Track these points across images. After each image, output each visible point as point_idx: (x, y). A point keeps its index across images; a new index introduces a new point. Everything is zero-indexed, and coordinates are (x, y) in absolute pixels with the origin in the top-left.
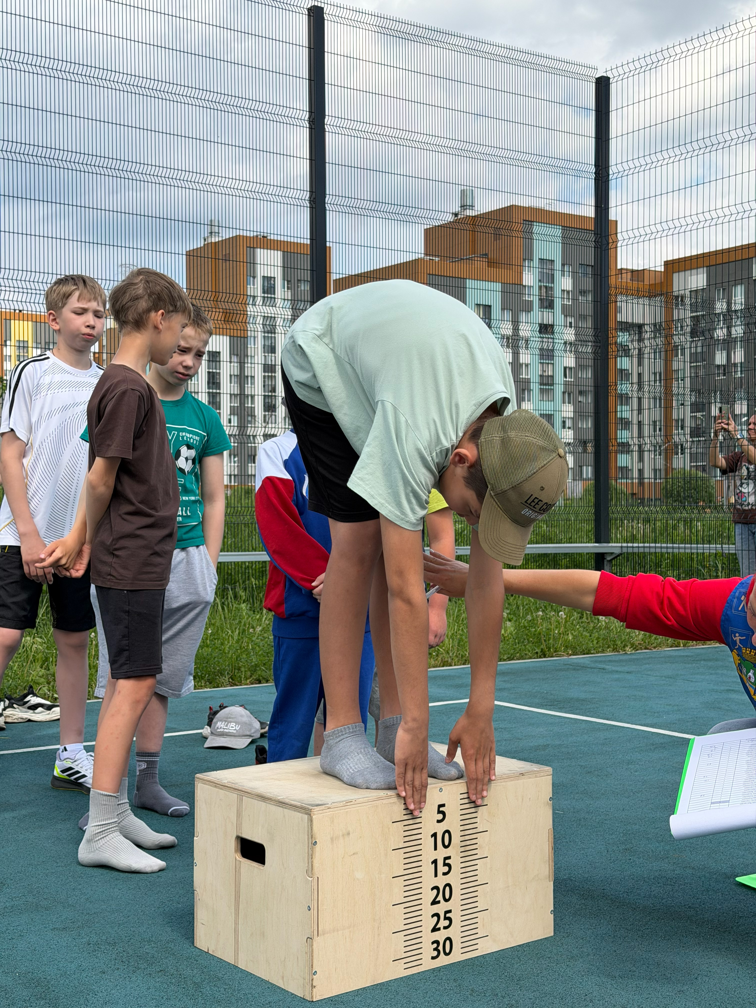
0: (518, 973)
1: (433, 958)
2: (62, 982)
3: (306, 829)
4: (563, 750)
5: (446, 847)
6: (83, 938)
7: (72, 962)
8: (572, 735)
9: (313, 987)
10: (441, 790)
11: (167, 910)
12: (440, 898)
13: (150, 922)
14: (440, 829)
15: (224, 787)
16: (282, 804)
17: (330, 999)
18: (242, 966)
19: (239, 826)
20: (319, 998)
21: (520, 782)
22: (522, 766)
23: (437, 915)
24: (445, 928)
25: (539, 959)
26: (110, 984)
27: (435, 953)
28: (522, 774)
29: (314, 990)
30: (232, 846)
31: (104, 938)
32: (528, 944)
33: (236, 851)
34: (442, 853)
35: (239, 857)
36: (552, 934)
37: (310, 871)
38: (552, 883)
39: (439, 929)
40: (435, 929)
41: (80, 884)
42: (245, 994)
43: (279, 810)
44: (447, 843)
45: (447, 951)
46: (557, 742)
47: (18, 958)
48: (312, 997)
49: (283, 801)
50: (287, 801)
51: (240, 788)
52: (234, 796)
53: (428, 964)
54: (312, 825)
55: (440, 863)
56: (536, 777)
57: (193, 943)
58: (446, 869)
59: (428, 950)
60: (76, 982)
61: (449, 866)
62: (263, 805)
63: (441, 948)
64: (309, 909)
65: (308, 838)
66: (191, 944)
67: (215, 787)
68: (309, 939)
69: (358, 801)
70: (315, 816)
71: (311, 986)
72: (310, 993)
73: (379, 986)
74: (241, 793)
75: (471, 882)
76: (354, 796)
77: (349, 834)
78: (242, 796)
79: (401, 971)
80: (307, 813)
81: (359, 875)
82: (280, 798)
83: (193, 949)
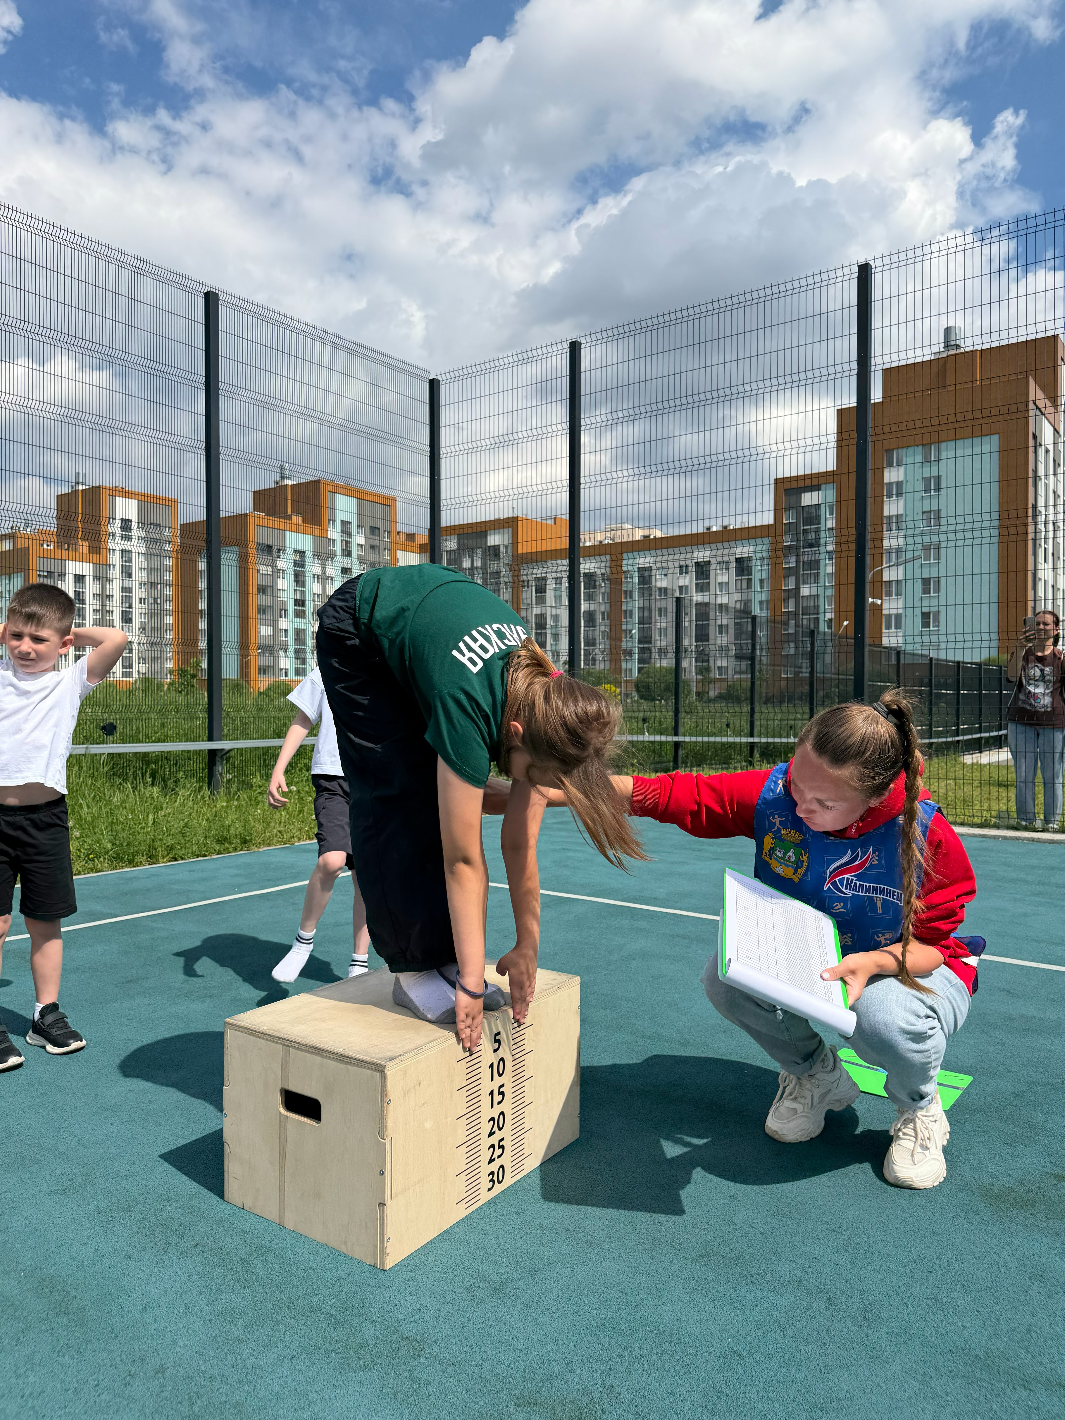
1: (490, 1190)
2: (81, 1280)
3: (378, 1089)
5: (500, 1075)
6: (89, 1203)
9: (386, 1255)
10: (497, 1018)
12: (496, 1128)
14: (496, 1058)
15: (263, 1035)
16: (344, 1058)
18: (292, 1224)
19: (285, 1078)
20: (392, 1265)
21: (558, 995)
22: (553, 977)
23: (493, 1146)
24: (499, 1157)
27: (491, 1185)
28: (559, 988)
33: (280, 1104)
34: (497, 1083)
35: (282, 1109)
36: (578, 1136)
37: (383, 1132)
38: (579, 1088)
39: (494, 1159)
40: (491, 1161)
43: (340, 1065)
44: (501, 1071)
45: (501, 1179)
47: (18, 1246)
48: (385, 1266)
49: (346, 1054)
51: (286, 1038)
52: (275, 1046)
53: (485, 1197)
54: (384, 1082)
55: (496, 1093)
56: (569, 987)
57: (223, 1195)
58: (500, 1098)
60: (99, 1277)
61: (503, 1093)
62: (317, 1059)
63: (495, 1178)
64: (382, 1173)
65: (381, 1096)
66: (218, 1199)
67: (252, 1035)
68: (382, 1205)
69: (428, 1046)
70: (389, 1073)
71: (384, 1254)
72: (383, 1263)
73: (445, 1235)
74: (288, 1044)
75: (520, 1105)
76: (419, 1040)
77: (420, 1084)
78: (289, 1046)
79: (462, 1212)
80: (380, 1069)
81: (428, 1125)
82: (340, 1050)
83: (223, 1205)
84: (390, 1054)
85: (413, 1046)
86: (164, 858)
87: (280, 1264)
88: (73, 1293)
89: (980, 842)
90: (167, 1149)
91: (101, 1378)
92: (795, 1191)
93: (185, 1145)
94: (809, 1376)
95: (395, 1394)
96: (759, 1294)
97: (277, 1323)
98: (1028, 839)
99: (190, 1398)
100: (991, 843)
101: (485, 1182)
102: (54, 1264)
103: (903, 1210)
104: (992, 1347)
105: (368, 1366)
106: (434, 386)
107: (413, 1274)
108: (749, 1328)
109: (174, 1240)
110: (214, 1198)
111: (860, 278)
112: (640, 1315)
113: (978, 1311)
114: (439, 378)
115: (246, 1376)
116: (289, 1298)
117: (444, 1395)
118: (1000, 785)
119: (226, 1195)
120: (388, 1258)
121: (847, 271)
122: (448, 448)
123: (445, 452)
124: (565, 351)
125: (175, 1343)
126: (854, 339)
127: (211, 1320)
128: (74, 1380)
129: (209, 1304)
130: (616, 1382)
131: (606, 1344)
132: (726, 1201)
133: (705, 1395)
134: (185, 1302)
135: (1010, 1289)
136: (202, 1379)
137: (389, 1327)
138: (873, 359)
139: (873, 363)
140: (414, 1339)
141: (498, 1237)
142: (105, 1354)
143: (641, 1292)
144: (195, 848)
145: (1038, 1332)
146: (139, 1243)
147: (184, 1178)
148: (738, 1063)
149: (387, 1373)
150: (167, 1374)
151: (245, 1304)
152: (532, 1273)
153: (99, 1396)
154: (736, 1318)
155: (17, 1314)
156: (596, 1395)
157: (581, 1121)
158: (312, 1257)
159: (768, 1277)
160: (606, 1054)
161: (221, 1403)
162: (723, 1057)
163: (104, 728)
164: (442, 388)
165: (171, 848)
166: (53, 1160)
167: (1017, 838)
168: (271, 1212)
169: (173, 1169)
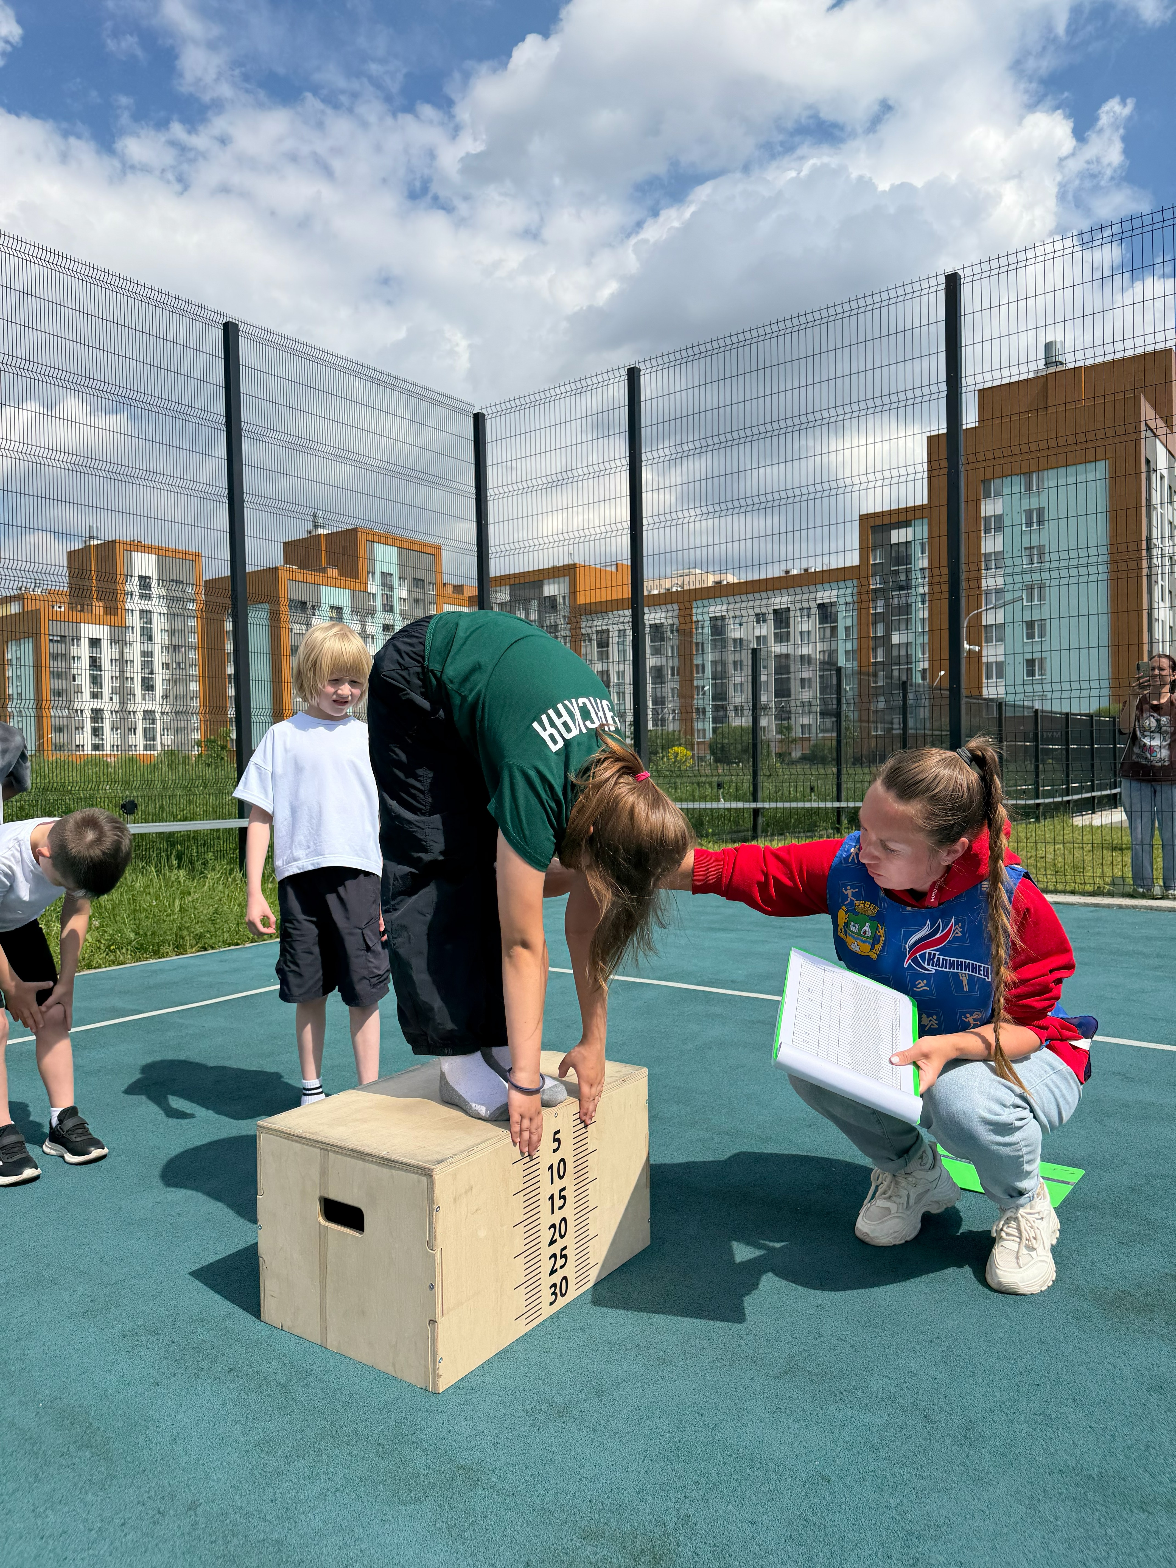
1: (552, 1304)
2: (105, 1410)
3: (425, 1194)
5: (561, 1178)
9: (439, 1376)
10: (555, 1117)
12: (557, 1236)
14: (555, 1159)
15: (300, 1138)
16: (387, 1160)
18: (332, 1348)
19: (323, 1185)
20: (445, 1387)
21: (623, 1086)
23: (554, 1255)
24: (562, 1267)
27: (553, 1298)
28: (624, 1080)
31: (141, 1322)
33: (320, 1214)
34: (557, 1186)
35: (322, 1220)
36: (649, 1244)
37: (430, 1242)
38: (649, 1191)
39: (556, 1270)
40: (553, 1272)
43: (384, 1169)
44: (561, 1173)
45: (564, 1291)
47: (36, 1375)
48: (438, 1388)
49: (390, 1157)
50: (394, 1157)
51: (324, 1139)
52: (315, 1148)
53: (547, 1312)
54: (432, 1188)
55: (556, 1197)
56: (636, 1081)
57: (259, 1315)
58: (561, 1202)
61: (565, 1197)
62: (359, 1161)
63: (558, 1291)
64: (432, 1287)
65: (429, 1203)
66: (254, 1319)
67: (287, 1138)
68: (433, 1322)
69: (480, 1147)
70: (437, 1177)
71: (436, 1376)
72: (435, 1384)
73: (503, 1354)
74: (326, 1148)
75: (584, 1210)
76: (471, 1141)
77: (471, 1188)
78: (328, 1150)
79: (522, 1328)
80: (427, 1173)
81: (482, 1233)
82: (383, 1153)
83: (259, 1326)
84: (440, 1157)
85: (463, 1147)
86: (192, 948)
87: (322, 1389)
88: (96, 1425)
89: (1092, 912)
90: (198, 1266)
91: (127, 1515)
92: (889, 1299)
93: (218, 1261)
94: (905, 1501)
95: (449, 1528)
96: (849, 1413)
97: (319, 1453)
98: (1146, 908)
99: (225, 1536)
100: (1104, 913)
101: (547, 1295)
102: (75, 1394)
103: (1007, 1317)
104: (1106, 1467)
105: (419, 1499)
106: (479, 420)
107: (469, 1397)
108: (838, 1449)
109: (205, 1364)
110: (249, 1318)
111: (947, 289)
112: (718, 1437)
113: (1091, 1427)
114: (484, 411)
115: (287, 1511)
116: (332, 1426)
117: (503, 1528)
118: (1114, 849)
119: (262, 1315)
120: (440, 1380)
121: (933, 282)
122: (496, 490)
123: (492, 493)
124: (622, 378)
125: (207, 1477)
126: (943, 356)
127: (247, 1452)
128: (98, 1519)
129: (245, 1434)
130: (691, 1512)
131: (681, 1470)
132: (812, 1312)
133: (790, 1523)
134: (219, 1432)
135: (1127, 1402)
136: (238, 1515)
137: (442, 1456)
138: (963, 379)
139: (964, 384)
140: (470, 1469)
141: (561, 1355)
142: (131, 1491)
143: (718, 1413)
144: (226, 936)
145: (1157, 1448)
146: (168, 1368)
147: (217, 1297)
148: (827, 1159)
149: (440, 1506)
150: (200, 1510)
151: (285, 1433)
152: (599, 1393)
153: (125, 1535)
154: (824, 1440)
155: (35, 1448)
156: (670, 1527)
157: (651, 1227)
158: (357, 1380)
159: (859, 1394)
160: (679, 1152)
161: (258, 1541)
162: (809, 1154)
163: (123, 806)
164: (488, 423)
165: (200, 937)
166: (73, 1280)
167: (1134, 907)
168: (312, 1333)
169: (205, 1287)
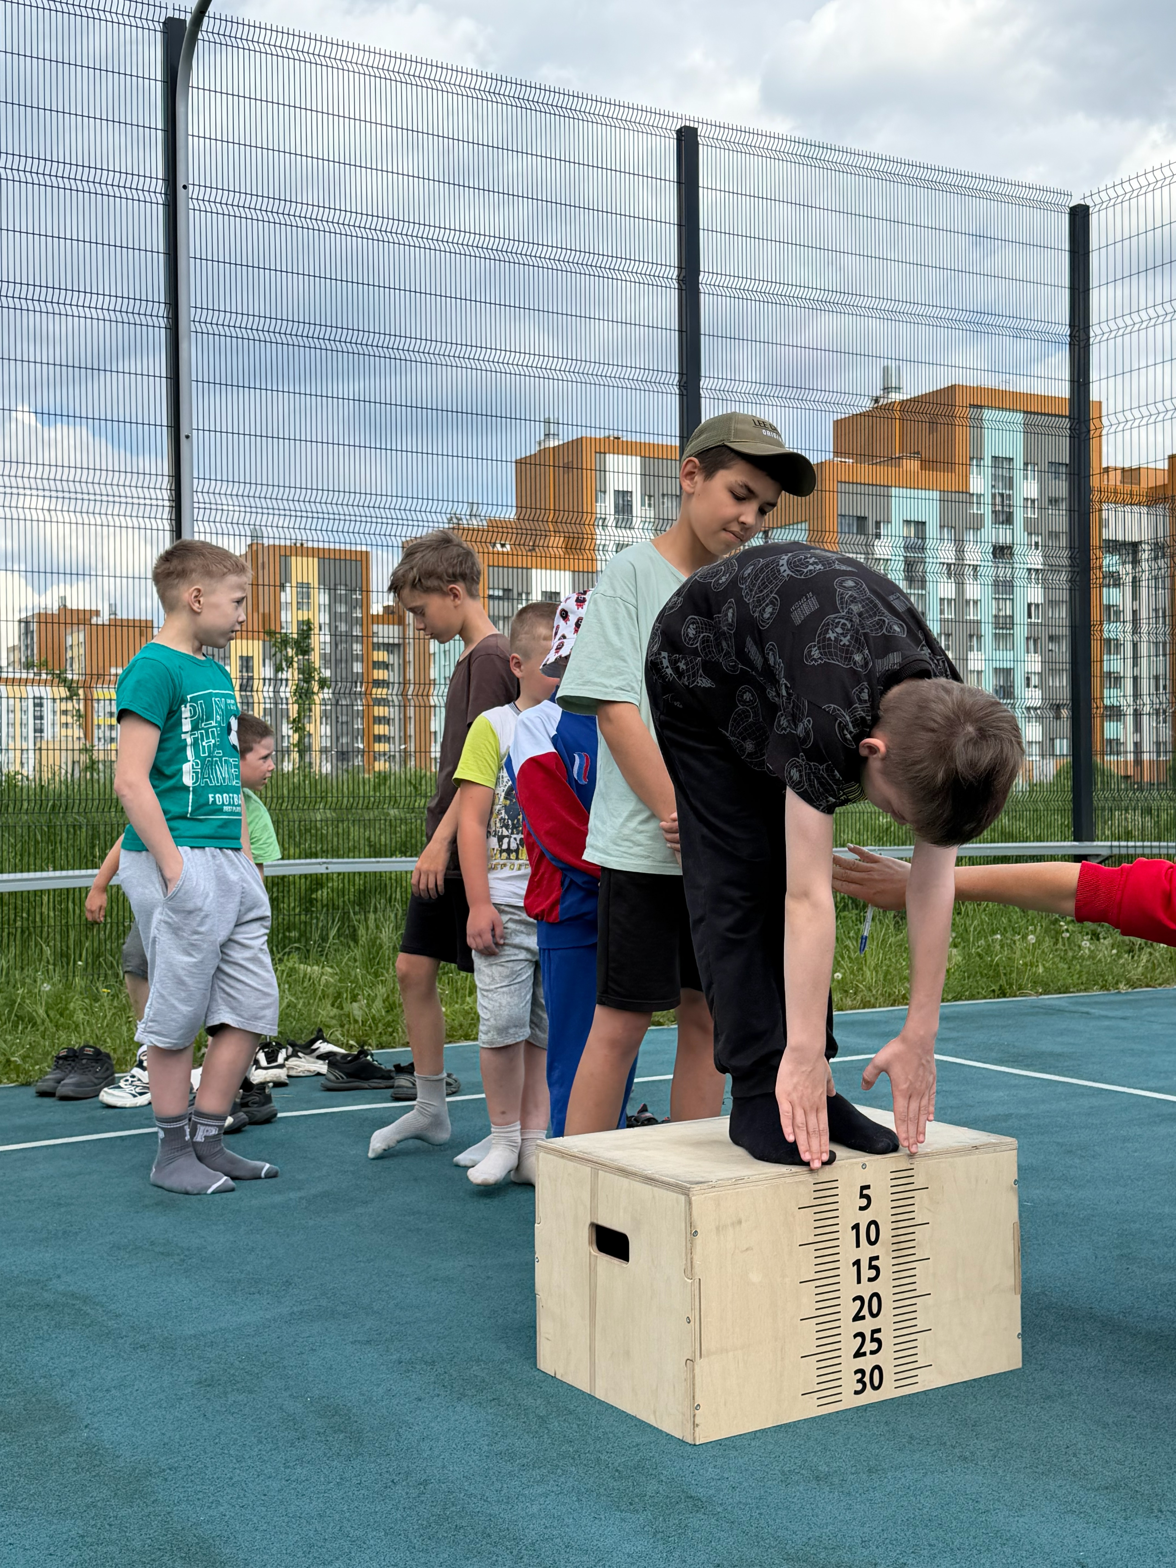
0: (973, 1416)
1: (857, 1393)
2: (366, 1411)
3: (683, 1215)
4: (1033, 1121)
5: (872, 1243)
6: (392, 1354)
7: (379, 1385)
8: (1043, 1101)
9: (695, 1425)
10: (864, 1166)
11: (500, 1321)
12: (865, 1312)
13: (479, 1336)
14: (864, 1219)
15: (573, 1157)
16: (649, 1180)
17: (719, 1442)
18: (600, 1395)
19: (594, 1209)
20: (703, 1440)
21: (974, 1157)
22: (975, 1137)
23: (861, 1335)
24: (873, 1353)
25: (1002, 1397)
26: (428, 1414)
27: (859, 1387)
28: (976, 1148)
29: (697, 1429)
30: (585, 1235)
31: (419, 1355)
32: (986, 1378)
33: (590, 1243)
34: (865, 1252)
35: (595, 1251)
36: (1020, 1365)
37: (689, 1269)
38: (1019, 1297)
39: (864, 1354)
41: (387, 1285)
42: (605, 1433)
43: (646, 1190)
44: (873, 1239)
45: (876, 1383)
46: (1023, 1111)
47: (310, 1379)
48: (694, 1439)
49: (653, 1176)
50: (657, 1176)
51: (595, 1159)
52: (587, 1170)
53: (849, 1401)
54: (690, 1208)
55: (864, 1265)
56: (995, 1151)
57: (535, 1364)
58: (873, 1273)
59: (850, 1383)
60: (384, 1411)
61: (877, 1269)
62: (625, 1182)
63: (867, 1379)
64: (689, 1321)
65: (686, 1226)
68: (689, 1361)
69: (752, 1178)
70: (696, 1198)
71: (692, 1424)
73: (783, 1428)
74: (596, 1165)
75: (908, 1292)
77: (740, 1222)
78: (598, 1169)
79: (813, 1408)
80: (686, 1193)
81: (755, 1278)
82: (649, 1171)
83: (535, 1372)
84: (700, 1178)
85: (733, 1176)
88: (354, 1419)
91: (364, 1479)
101: (850, 1380)
102: (342, 1396)
105: (637, 1510)
106: (1078, 217)
114: (1087, 202)
119: (537, 1362)
120: (700, 1432)
122: (1104, 325)
123: (1098, 332)
136: (462, 1494)
137: (676, 1487)
140: (699, 1499)
142: (373, 1465)
146: (434, 1390)
150: (430, 1486)
152: (872, 1471)
154: (1106, 1539)
155: (296, 1426)
164: (1093, 219)
168: (583, 1383)
